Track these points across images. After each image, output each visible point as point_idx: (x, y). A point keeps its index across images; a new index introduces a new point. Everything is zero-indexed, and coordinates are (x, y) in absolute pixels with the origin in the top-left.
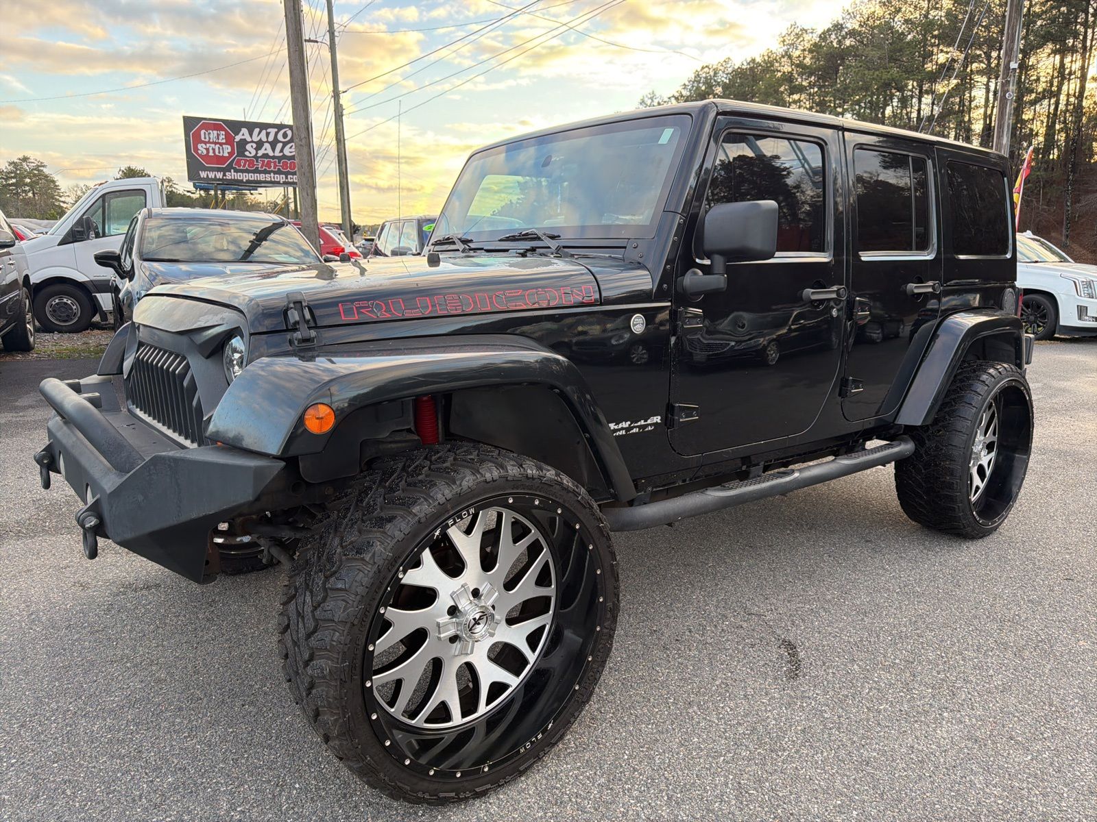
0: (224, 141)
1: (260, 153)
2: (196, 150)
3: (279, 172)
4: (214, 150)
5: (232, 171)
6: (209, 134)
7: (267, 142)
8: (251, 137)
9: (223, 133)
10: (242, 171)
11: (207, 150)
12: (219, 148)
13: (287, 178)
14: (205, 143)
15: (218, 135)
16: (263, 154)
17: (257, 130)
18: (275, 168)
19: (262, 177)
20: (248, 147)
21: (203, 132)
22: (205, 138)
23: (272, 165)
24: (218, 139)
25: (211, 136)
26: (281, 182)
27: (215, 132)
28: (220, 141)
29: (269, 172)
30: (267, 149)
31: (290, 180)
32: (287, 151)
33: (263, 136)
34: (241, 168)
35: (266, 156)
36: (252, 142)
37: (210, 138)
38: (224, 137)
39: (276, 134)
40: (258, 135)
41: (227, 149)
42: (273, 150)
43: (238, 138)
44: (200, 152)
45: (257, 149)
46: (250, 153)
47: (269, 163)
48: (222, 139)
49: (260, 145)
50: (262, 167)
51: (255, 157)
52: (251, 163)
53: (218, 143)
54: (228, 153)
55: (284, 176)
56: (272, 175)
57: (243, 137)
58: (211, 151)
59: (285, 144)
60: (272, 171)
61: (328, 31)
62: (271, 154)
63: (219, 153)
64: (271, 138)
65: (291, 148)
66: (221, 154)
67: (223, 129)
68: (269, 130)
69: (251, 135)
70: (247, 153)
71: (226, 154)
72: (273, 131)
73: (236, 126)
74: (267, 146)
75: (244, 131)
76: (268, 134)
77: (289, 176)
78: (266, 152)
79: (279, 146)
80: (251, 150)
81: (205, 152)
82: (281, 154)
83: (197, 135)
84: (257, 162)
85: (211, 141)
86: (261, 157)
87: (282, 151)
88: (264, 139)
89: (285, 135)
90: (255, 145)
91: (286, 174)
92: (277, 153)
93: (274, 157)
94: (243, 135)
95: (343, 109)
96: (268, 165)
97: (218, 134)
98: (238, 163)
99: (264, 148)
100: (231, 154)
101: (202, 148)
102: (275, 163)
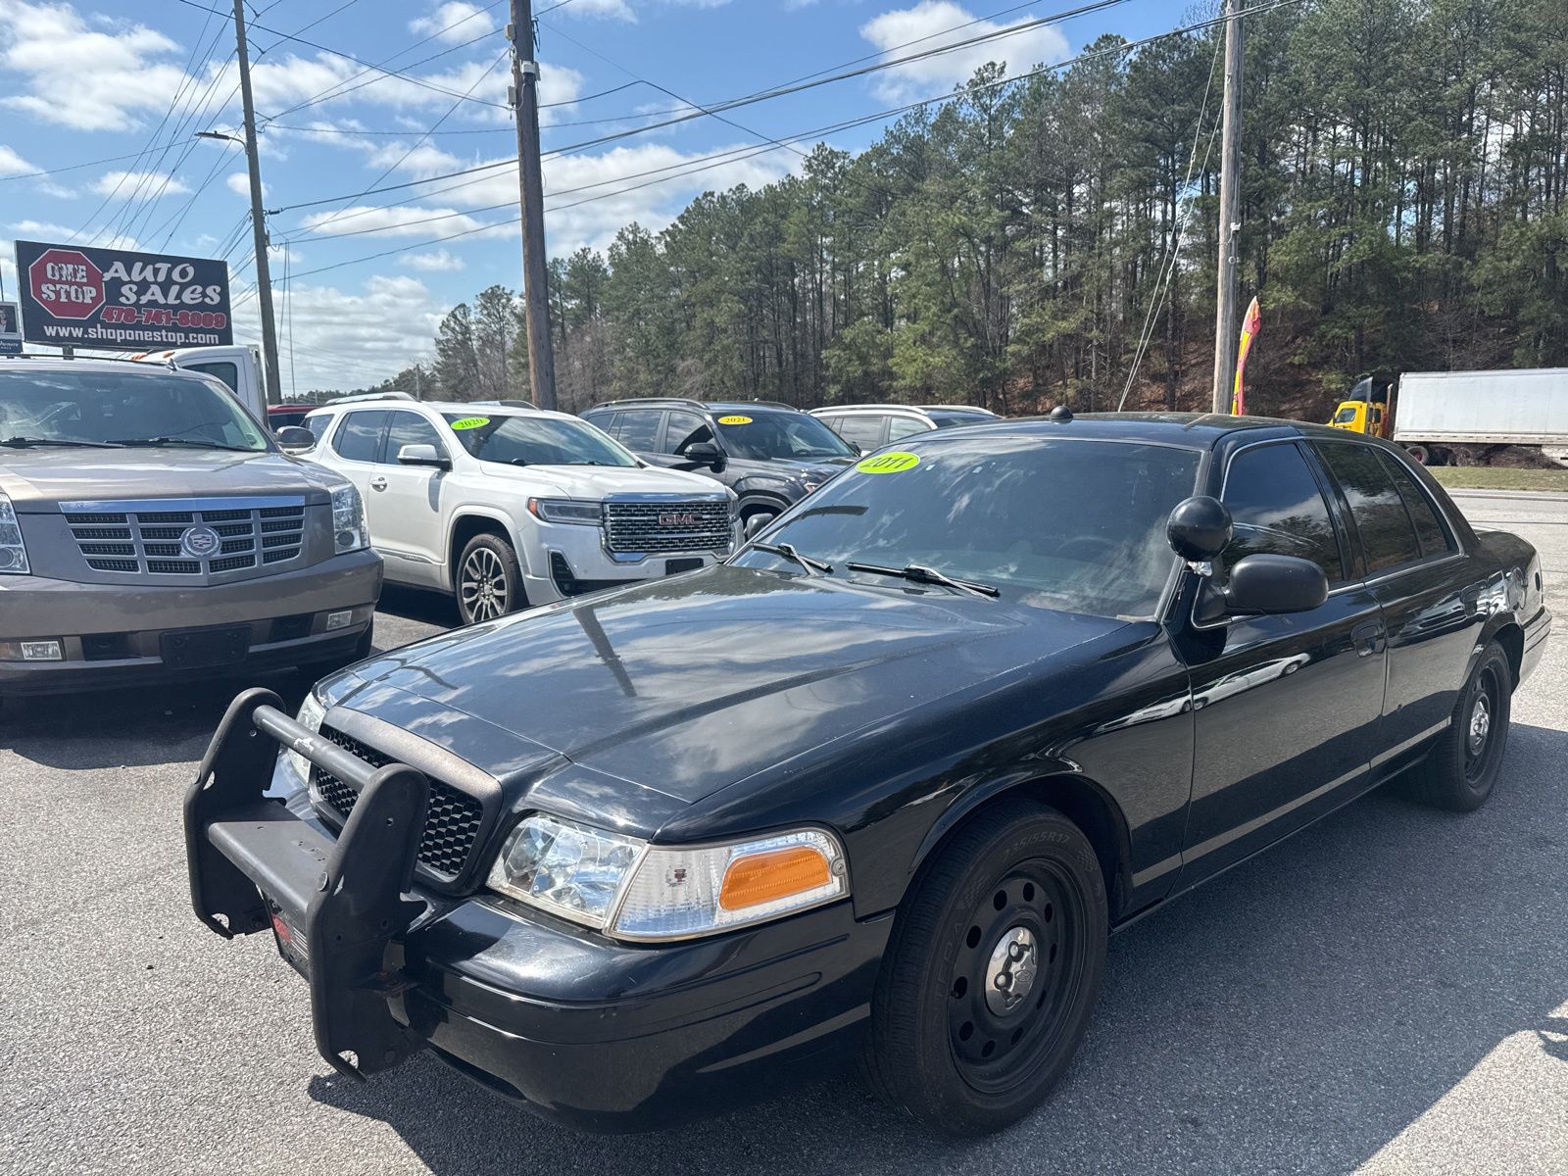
0: (85, 280)
1: (144, 300)
2: (39, 293)
3: (175, 329)
4: (68, 294)
5: (99, 326)
6: (61, 269)
7: (156, 283)
8: (130, 276)
9: (84, 268)
10: (116, 327)
11: (57, 293)
12: (76, 291)
13: (187, 337)
14: (54, 283)
15: (75, 271)
16: (149, 301)
17: (138, 265)
18: (167, 322)
19: (147, 336)
20: (125, 290)
21: (49, 266)
22: (53, 275)
23: (164, 317)
24: (76, 277)
25: (64, 273)
26: (178, 343)
27: (70, 267)
28: (78, 280)
29: (159, 329)
30: (155, 293)
32: (187, 297)
33: (149, 274)
35: (153, 303)
36: (131, 282)
37: (61, 276)
38: (84, 274)
39: (170, 271)
40: (141, 272)
41: (90, 293)
42: (166, 295)
43: (107, 277)
44: (44, 296)
45: (139, 294)
46: (128, 299)
47: (158, 315)
48: (81, 277)
49: (143, 287)
50: (147, 320)
51: (137, 304)
52: (130, 314)
53: (76, 283)
54: (92, 298)
55: (182, 334)
56: (164, 333)
57: (116, 275)
58: (63, 295)
59: (183, 287)
60: (164, 327)
61: (244, 123)
62: (162, 301)
63: (77, 298)
64: (161, 278)
65: (193, 292)
66: (80, 301)
67: (84, 262)
68: (157, 266)
69: (129, 272)
70: (123, 300)
71: (88, 301)
72: (164, 267)
73: (105, 258)
74: (155, 288)
75: (118, 265)
76: (156, 272)
77: (191, 335)
78: (153, 298)
79: (175, 289)
80: (128, 294)
81: (53, 296)
82: (178, 302)
83: (40, 272)
84: (139, 312)
85: (64, 279)
86: (144, 305)
87: (178, 296)
88: (151, 279)
89: (183, 273)
90: (135, 288)
91: (187, 331)
92: (171, 300)
93: (166, 306)
94: (116, 271)
95: (268, 237)
96: (158, 317)
97: (74, 269)
98: (109, 314)
99: (149, 292)
100: (96, 300)
101: (48, 291)
102: (168, 314)
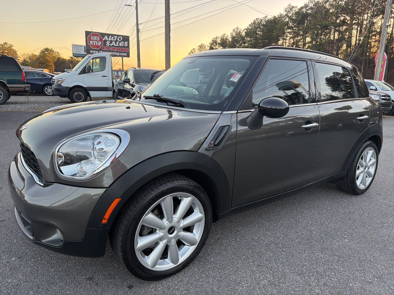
0: (99, 40)
1: (111, 45)
2: (89, 43)
3: (117, 52)
4: (95, 43)
5: (101, 51)
6: (94, 37)
7: (114, 41)
8: (108, 39)
9: (99, 37)
11: (93, 43)
12: (97, 42)
13: (120, 54)
14: (93, 41)
16: (112, 45)
17: (110, 37)
18: (116, 50)
20: (107, 42)
22: (93, 39)
23: (115, 49)
24: (97, 39)
25: (95, 38)
26: (118, 55)
27: (96, 37)
29: (114, 52)
31: (121, 55)
32: (120, 45)
34: (105, 50)
35: (113, 46)
36: (109, 41)
37: (94, 39)
38: (99, 39)
39: (117, 38)
40: (111, 38)
43: (104, 39)
44: (91, 44)
45: (110, 43)
46: (108, 45)
47: (114, 48)
48: (98, 39)
49: (111, 42)
50: (112, 50)
51: (110, 46)
52: (108, 48)
54: (100, 44)
55: (119, 53)
56: (115, 52)
57: (106, 39)
58: (94, 44)
59: (120, 42)
60: (115, 51)
61: (136, 2)
62: (115, 45)
64: (115, 40)
65: (122, 43)
66: (98, 45)
67: (99, 36)
68: (114, 37)
70: (107, 45)
73: (103, 35)
74: (114, 42)
75: (106, 37)
76: (114, 38)
77: (121, 53)
78: (113, 44)
79: (118, 42)
81: (92, 44)
82: (118, 45)
83: (90, 38)
84: (110, 48)
85: (95, 40)
87: (119, 44)
88: (113, 40)
89: (120, 39)
90: (109, 42)
91: (120, 52)
92: (117, 45)
93: (116, 46)
95: (139, 30)
96: (114, 49)
98: (104, 48)
99: (112, 43)
100: (101, 45)
